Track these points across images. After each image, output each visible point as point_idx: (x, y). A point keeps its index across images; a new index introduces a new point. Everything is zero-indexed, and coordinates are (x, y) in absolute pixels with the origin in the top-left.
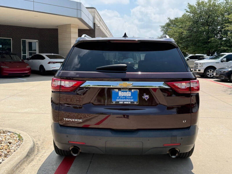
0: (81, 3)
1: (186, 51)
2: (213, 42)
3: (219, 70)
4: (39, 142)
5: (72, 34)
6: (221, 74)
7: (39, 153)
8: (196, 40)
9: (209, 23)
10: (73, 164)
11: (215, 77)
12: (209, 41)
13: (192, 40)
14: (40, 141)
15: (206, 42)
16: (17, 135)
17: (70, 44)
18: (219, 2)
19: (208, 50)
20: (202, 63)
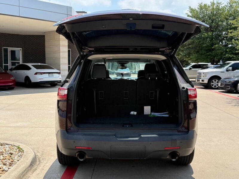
0: (71, 7)
1: (188, 59)
2: (217, 50)
3: (224, 80)
4: (38, 154)
5: (60, 41)
6: (226, 85)
7: (41, 164)
8: (199, 47)
9: (213, 28)
10: (77, 172)
11: (220, 88)
12: (213, 48)
13: (194, 47)
14: (39, 152)
15: (210, 49)
16: (16, 147)
17: (59, 52)
18: (223, 5)
19: (213, 58)
20: (206, 73)
